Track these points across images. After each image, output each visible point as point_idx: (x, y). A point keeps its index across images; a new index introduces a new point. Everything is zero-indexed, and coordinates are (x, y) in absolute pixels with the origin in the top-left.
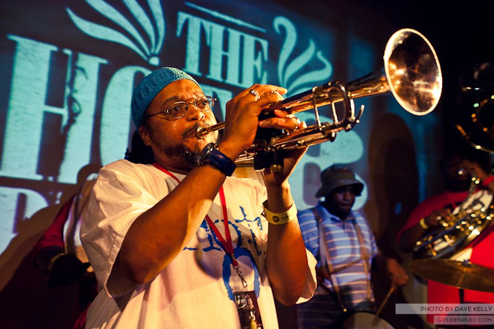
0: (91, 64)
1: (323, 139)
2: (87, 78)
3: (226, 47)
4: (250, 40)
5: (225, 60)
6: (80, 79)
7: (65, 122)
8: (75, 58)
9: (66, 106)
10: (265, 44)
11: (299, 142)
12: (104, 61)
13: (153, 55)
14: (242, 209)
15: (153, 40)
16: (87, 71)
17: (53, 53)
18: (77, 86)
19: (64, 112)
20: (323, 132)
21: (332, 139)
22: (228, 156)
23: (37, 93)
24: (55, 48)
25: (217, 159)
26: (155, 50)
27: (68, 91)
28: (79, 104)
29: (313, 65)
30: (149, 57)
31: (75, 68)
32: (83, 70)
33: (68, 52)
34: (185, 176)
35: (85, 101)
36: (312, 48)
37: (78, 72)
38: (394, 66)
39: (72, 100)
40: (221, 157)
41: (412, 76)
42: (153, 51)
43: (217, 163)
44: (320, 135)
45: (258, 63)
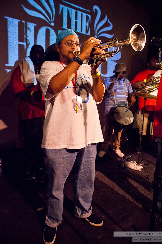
0: (31, 26)
1: (109, 56)
2: (31, 31)
3: (76, 18)
4: (85, 15)
5: (76, 23)
6: (28, 32)
7: (25, 47)
8: (26, 24)
9: (25, 42)
10: (90, 16)
11: (102, 57)
12: (36, 25)
13: (52, 22)
14: (84, 74)
15: (51, 16)
16: (30, 29)
17: (19, 22)
18: (28, 35)
19: (24, 44)
20: (109, 54)
21: (112, 57)
22: (81, 59)
23: (16, 38)
24: (19, 21)
25: (78, 60)
26: (52, 20)
27: (25, 36)
28: (29, 41)
29: (107, 25)
30: (50, 23)
31: (26, 28)
32: (29, 28)
33: (24, 22)
34: (67, 65)
35: (31, 40)
36: (106, 17)
37: (28, 29)
38: (133, 36)
39: (27, 40)
40: (79, 59)
41: (138, 39)
42: (51, 20)
43: (77, 61)
44: (108, 55)
45: (87, 24)
